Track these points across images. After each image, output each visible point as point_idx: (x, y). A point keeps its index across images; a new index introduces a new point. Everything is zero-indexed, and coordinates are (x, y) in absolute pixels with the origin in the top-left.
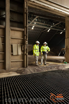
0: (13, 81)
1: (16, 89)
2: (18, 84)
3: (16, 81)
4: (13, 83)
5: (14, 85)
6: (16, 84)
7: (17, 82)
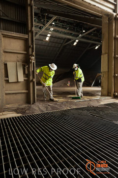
0: (7, 126)
1: (10, 137)
2: (15, 129)
3: (13, 125)
4: (7, 128)
5: (8, 131)
6: (12, 130)
7: (14, 127)
